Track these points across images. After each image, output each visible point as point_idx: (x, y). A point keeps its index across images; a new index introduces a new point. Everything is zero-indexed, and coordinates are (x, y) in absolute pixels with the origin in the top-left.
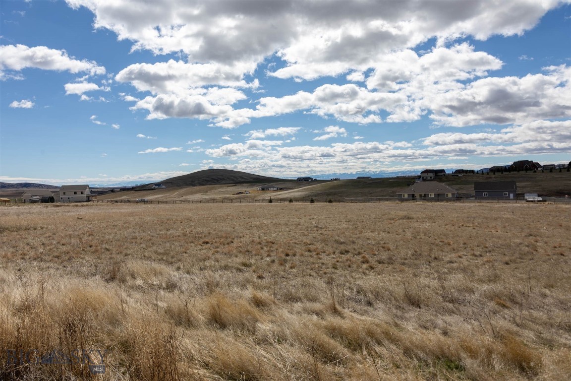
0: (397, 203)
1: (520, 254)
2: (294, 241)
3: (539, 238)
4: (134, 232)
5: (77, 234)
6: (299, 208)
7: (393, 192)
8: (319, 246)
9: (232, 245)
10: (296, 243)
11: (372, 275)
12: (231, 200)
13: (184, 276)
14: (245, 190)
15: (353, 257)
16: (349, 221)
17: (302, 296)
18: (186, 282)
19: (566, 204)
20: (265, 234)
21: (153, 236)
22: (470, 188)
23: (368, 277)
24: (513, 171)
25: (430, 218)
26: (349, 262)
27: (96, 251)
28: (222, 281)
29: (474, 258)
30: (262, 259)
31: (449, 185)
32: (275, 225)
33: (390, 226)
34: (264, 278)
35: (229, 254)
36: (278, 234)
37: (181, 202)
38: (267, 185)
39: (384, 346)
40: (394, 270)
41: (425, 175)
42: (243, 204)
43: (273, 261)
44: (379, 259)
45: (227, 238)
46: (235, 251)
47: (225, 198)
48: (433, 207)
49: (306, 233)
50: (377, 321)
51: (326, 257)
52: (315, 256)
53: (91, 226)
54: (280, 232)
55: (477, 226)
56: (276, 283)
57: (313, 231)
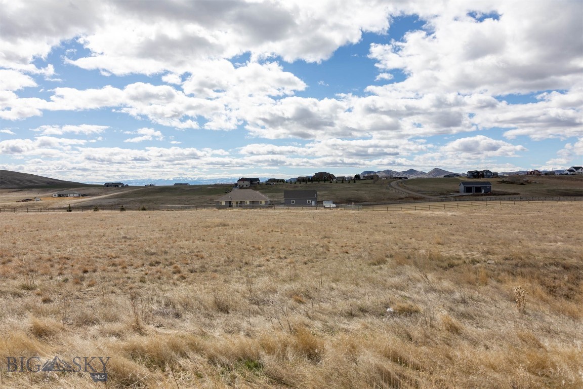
0: (215, 211)
1: (316, 254)
2: (96, 255)
3: (331, 240)
6: (105, 217)
7: (211, 200)
8: (126, 259)
10: (97, 257)
11: (183, 285)
12: (14, 209)
14: (35, 196)
15: (164, 268)
16: (163, 230)
19: (353, 210)
20: (58, 249)
22: (281, 197)
23: (178, 288)
24: (315, 181)
25: (245, 225)
26: (159, 274)
29: (280, 260)
30: (51, 278)
31: (262, 193)
32: (73, 237)
33: (205, 233)
34: (52, 301)
35: (5, 276)
36: (76, 248)
38: (64, 192)
39: (189, 358)
40: (206, 278)
41: (241, 183)
42: (31, 214)
43: (66, 280)
44: (191, 268)
45: (2, 256)
46: (12, 272)
47: (5, 207)
48: (247, 213)
49: (111, 245)
50: (183, 332)
51: (134, 270)
52: (120, 271)
54: (78, 245)
55: (284, 231)
57: (121, 242)
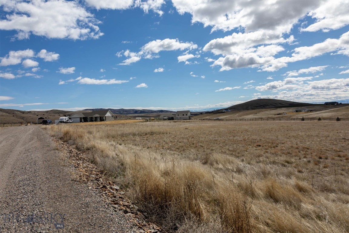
2: (325, 148)
4: (215, 137)
5: (186, 137)
6: (327, 125)
9: (276, 148)
10: (327, 150)
12: (274, 119)
13: (247, 165)
14: (284, 112)
17: (336, 189)
18: (247, 169)
20: (301, 142)
21: (225, 140)
27: (196, 147)
28: (272, 171)
30: (300, 159)
32: (308, 136)
34: (303, 173)
35: (276, 154)
36: (311, 143)
37: (240, 120)
38: (299, 108)
42: (282, 121)
43: (309, 162)
45: (273, 143)
46: (279, 153)
47: (269, 118)
49: (335, 143)
52: (345, 161)
53: (192, 133)
54: (313, 141)
56: (313, 177)
57: (341, 142)
